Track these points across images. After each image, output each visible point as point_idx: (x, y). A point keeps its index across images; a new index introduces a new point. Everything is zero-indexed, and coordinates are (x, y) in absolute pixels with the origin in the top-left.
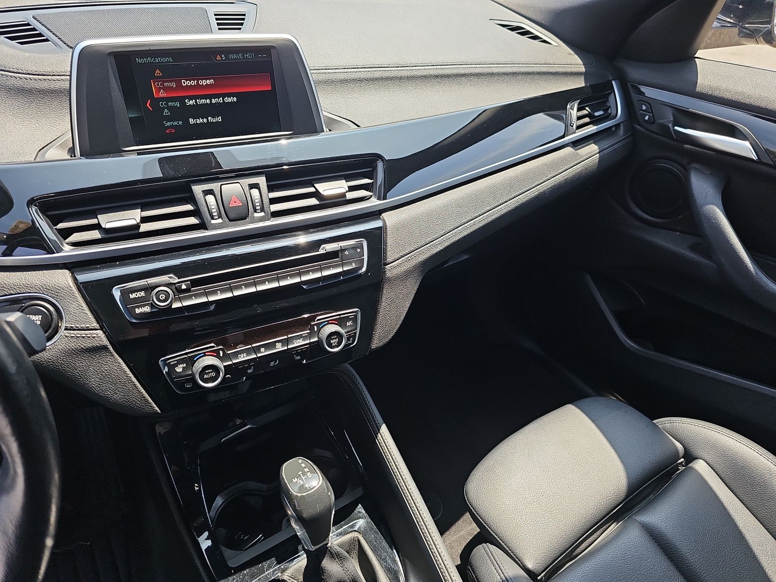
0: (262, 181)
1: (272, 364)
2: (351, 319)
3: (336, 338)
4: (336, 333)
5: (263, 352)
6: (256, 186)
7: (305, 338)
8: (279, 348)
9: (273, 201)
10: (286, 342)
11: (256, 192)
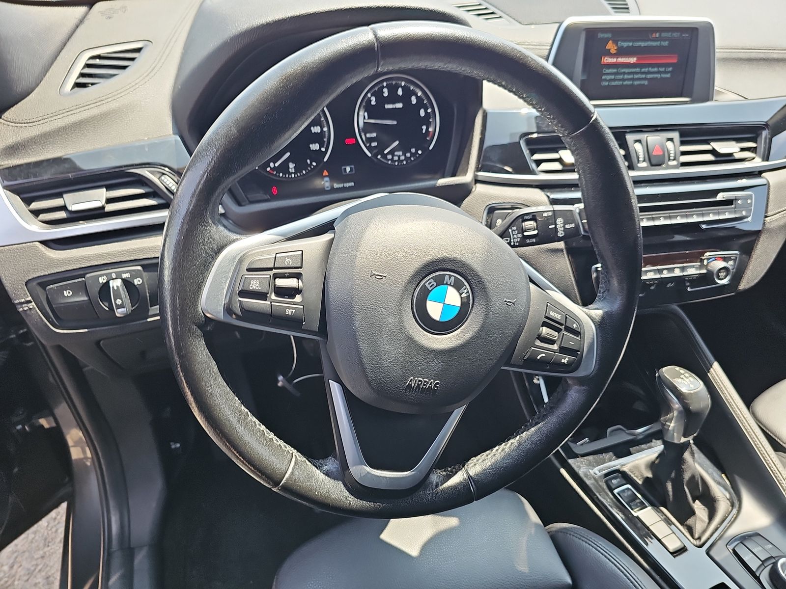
0: (675, 135)
1: (669, 285)
2: (732, 259)
3: (724, 272)
4: (725, 268)
5: (666, 274)
6: (671, 140)
7: (697, 269)
8: (677, 273)
9: (684, 153)
10: (683, 269)
11: (669, 145)
